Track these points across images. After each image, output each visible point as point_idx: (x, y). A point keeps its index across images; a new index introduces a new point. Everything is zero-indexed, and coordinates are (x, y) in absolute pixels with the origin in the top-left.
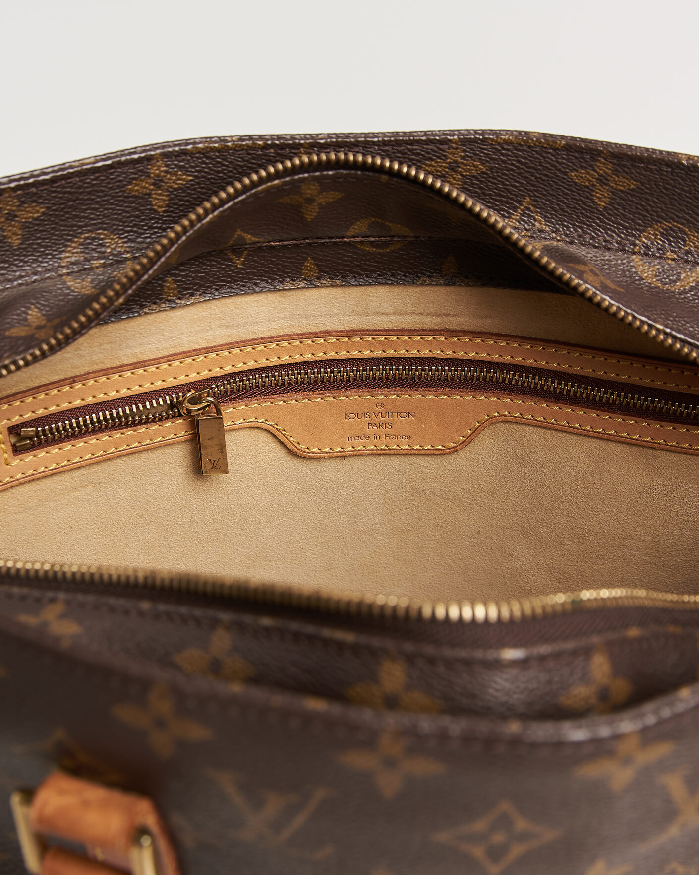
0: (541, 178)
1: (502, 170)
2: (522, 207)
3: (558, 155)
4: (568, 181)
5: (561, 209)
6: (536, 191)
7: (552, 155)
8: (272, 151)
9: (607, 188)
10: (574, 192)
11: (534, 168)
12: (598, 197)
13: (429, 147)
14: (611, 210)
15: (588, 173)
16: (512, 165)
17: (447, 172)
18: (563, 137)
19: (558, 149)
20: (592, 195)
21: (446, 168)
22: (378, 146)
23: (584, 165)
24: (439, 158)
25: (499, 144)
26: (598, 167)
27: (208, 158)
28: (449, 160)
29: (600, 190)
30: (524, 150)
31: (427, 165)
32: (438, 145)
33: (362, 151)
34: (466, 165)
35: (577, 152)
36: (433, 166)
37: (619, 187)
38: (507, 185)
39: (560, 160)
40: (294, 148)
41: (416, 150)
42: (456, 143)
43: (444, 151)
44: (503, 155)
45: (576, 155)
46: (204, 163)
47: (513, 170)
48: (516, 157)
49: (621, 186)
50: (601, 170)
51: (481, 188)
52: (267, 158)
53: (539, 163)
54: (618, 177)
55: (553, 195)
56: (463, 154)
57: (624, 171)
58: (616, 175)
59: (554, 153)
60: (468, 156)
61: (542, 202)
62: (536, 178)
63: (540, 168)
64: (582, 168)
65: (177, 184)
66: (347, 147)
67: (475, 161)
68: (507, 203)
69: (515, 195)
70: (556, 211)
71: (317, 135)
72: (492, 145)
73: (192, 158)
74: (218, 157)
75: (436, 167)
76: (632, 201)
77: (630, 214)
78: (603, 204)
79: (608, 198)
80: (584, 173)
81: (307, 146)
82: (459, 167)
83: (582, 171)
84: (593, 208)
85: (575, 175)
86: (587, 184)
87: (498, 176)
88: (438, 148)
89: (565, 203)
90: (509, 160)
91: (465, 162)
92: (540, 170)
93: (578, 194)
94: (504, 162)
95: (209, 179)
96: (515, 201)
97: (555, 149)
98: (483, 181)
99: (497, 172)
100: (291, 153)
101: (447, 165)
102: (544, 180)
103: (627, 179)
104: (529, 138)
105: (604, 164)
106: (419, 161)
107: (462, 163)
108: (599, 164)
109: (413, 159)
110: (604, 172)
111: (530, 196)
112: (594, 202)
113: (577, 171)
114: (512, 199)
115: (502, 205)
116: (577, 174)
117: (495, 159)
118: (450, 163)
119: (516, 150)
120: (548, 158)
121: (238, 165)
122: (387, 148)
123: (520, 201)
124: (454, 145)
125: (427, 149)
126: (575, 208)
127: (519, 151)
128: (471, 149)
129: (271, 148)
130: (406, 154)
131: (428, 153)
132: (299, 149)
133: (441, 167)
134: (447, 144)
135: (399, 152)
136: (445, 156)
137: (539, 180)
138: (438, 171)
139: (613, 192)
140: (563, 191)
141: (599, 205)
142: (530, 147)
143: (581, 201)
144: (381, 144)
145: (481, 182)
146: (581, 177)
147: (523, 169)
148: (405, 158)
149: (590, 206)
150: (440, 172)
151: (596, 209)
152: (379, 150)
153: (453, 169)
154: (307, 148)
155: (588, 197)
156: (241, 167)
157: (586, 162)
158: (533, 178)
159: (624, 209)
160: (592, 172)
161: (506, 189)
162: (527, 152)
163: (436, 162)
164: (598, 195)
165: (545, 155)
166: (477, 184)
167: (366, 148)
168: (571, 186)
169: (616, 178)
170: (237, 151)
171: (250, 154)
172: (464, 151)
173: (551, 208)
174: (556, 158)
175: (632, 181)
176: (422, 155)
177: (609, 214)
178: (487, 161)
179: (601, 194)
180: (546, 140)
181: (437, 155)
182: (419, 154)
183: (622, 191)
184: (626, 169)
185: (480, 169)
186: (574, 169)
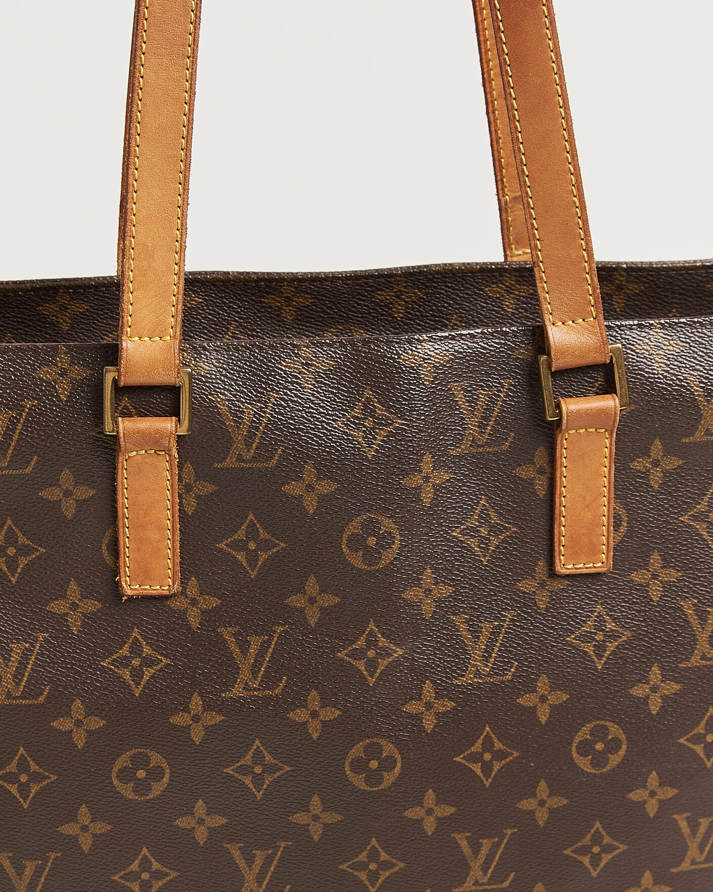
0: (463, 297)
1: (434, 294)
2: (451, 324)
3: (475, 276)
4: (484, 296)
5: (480, 320)
6: (460, 308)
7: (471, 278)
8: (263, 283)
9: (512, 296)
10: (489, 304)
11: (458, 290)
12: (507, 305)
13: (380, 280)
14: (517, 314)
15: (498, 287)
16: (442, 289)
17: (394, 300)
18: (477, 264)
19: (475, 272)
20: (502, 304)
21: (394, 296)
22: (342, 280)
23: (495, 281)
24: (388, 288)
25: (431, 274)
26: (505, 280)
27: (214, 286)
28: (395, 290)
29: (507, 299)
30: (450, 277)
31: (379, 295)
32: (386, 279)
33: (330, 285)
34: (408, 293)
35: (489, 272)
36: (383, 295)
37: (521, 294)
38: (439, 306)
39: (477, 280)
40: (279, 282)
41: (370, 282)
42: (400, 276)
43: (391, 283)
44: (434, 282)
45: (489, 274)
46: (211, 289)
47: (442, 293)
48: (444, 283)
49: (523, 292)
50: (507, 282)
51: (419, 311)
52: (259, 289)
53: (462, 285)
54: (520, 286)
55: (473, 310)
56: (405, 284)
57: (525, 281)
58: (519, 285)
59: (472, 276)
60: (409, 286)
61: (465, 317)
62: (460, 297)
63: (462, 288)
64: (493, 283)
65: (190, 304)
66: (320, 281)
67: (414, 289)
68: (440, 322)
69: (445, 314)
70: (476, 323)
71: (297, 273)
72: (426, 275)
73: (203, 285)
74: (222, 286)
75: (386, 296)
76: (531, 304)
77: (531, 314)
78: (511, 310)
79: (515, 304)
80: (495, 288)
81: (289, 280)
82: (403, 295)
83: (494, 286)
84: (504, 315)
85: (489, 290)
86: (498, 296)
87: (432, 300)
88: (387, 281)
89: (482, 315)
90: (440, 286)
91: (407, 290)
92: (462, 290)
93: (492, 305)
94: (435, 288)
95: (214, 303)
96: (446, 320)
97: (473, 273)
98: (421, 305)
99: (431, 296)
100: (277, 285)
101: (394, 294)
102: (465, 298)
103: (526, 286)
104: (453, 268)
105: (509, 278)
106: (373, 292)
107: (405, 292)
108: (505, 278)
109: (369, 291)
110: (510, 283)
111: (457, 313)
112: (504, 310)
113: (490, 286)
114: (443, 318)
115: (436, 324)
116: (490, 289)
117: (429, 286)
118: (396, 292)
119: (444, 277)
120: (468, 280)
121: (237, 293)
122: (349, 282)
123: (449, 319)
124: (398, 278)
125: (379, 282)
126: (490, 317)
127: (446, 278)
128: (411, 280)
129: (262, 281)
130: (363, 286)
131: (379, 285)
132: (283, 283)
133: (389, 295)
134: (393, 278)
135: (358, 285)
136: (392, 287)
137: (462, 299)
138: (387, 299)
139: (517, 299)
140: (480, 305)
141: (508, 312)
142: (454, 274)
143: (495, 310)
144: (344, 279)
145: (419, 306)
146: (493, 291)
147: (450, 291)
148: (362, 290)
149: (501, 314)
150: (389, 300)
151: (506, 315)
152: (343, 283)
153: (398, 297)
154: (289, 282)
155: (499, 307)
156: (239, 295)
157: (496, 278)
158: (458, 298)
159: (526, 311)
160: (501, 285)
161: (438, 310)
162: (452, 278)
163: (385, 292)
164: (507, 303)
165: (465, 278)
166: (416, 308)
167: (333, 282)
168: (486, 299)
169: (519, 287)
170: (237, 282)
171: (246, 285)
172: (406, 282)
173: (473, 321)
174: (474, 279)
175: (530, 287)
176: (375, 287)
177: (516, 318)
178: (423, 289)
179: (509, 302)
180: (465, 267)
181: (387, 286)
182: (373, 286)
183: (523, 297)
184: (525, 279)
185: (419, 295)
186: (487, 285)
